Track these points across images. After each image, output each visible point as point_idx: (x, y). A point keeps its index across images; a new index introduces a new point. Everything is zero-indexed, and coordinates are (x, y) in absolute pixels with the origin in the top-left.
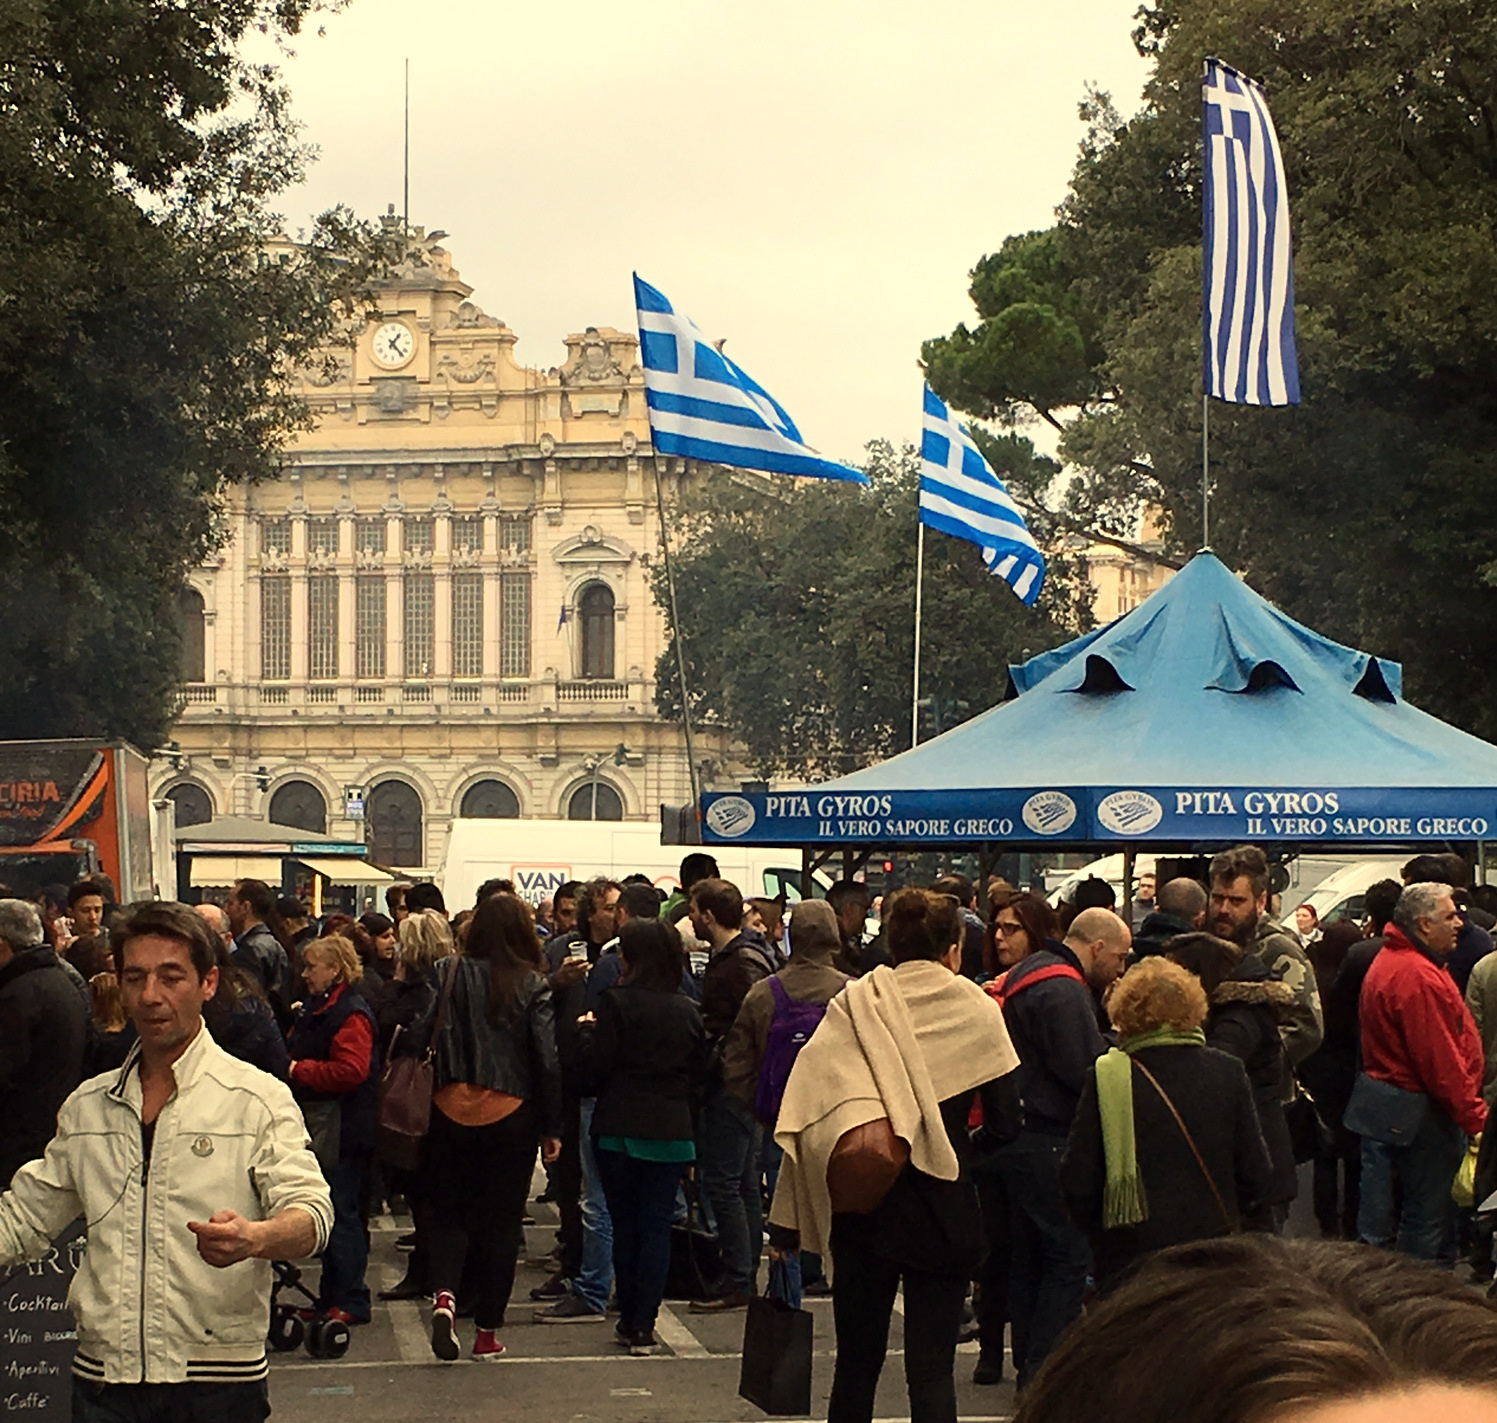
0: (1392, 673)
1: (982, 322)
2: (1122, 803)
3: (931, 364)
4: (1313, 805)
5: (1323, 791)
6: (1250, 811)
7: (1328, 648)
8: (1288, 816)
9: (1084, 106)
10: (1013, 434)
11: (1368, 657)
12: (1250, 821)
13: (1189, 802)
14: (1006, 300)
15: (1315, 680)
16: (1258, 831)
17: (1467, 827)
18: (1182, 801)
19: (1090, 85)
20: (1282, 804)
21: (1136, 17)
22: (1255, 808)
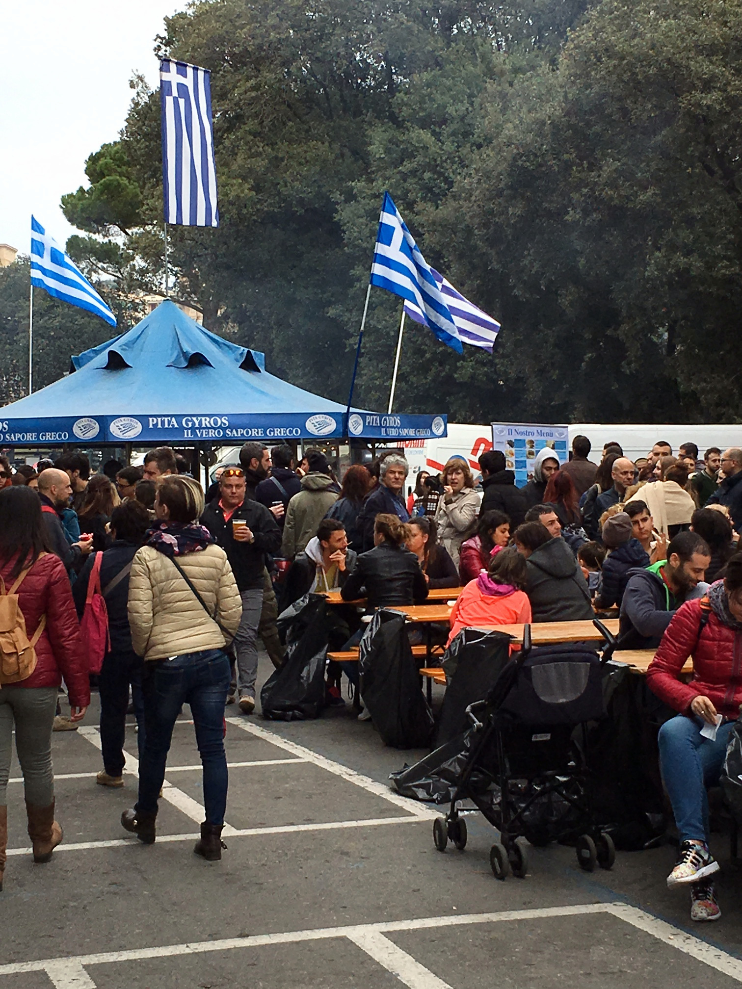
0: (259, 358)
1: (91, 186)
2: (122, 423)
3: (66, 207)
4: (216, 422)
5: (220, 416)
6: (185, 425)
7: (228, 346)
8: (204, 428)
9: (132, 81)
10: (110, 241)
11: (246, 350)
12: (186, 431)
13: (155, 422)
14: (102, 175)
15: (220, 362)
16: (190, 436)
17: (291, 432)
18: (151, 422)
19: (135, 72)
20: (200, 423)
21: (155, 40)
22: (187, 425)
